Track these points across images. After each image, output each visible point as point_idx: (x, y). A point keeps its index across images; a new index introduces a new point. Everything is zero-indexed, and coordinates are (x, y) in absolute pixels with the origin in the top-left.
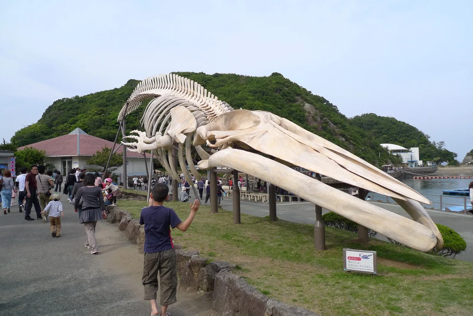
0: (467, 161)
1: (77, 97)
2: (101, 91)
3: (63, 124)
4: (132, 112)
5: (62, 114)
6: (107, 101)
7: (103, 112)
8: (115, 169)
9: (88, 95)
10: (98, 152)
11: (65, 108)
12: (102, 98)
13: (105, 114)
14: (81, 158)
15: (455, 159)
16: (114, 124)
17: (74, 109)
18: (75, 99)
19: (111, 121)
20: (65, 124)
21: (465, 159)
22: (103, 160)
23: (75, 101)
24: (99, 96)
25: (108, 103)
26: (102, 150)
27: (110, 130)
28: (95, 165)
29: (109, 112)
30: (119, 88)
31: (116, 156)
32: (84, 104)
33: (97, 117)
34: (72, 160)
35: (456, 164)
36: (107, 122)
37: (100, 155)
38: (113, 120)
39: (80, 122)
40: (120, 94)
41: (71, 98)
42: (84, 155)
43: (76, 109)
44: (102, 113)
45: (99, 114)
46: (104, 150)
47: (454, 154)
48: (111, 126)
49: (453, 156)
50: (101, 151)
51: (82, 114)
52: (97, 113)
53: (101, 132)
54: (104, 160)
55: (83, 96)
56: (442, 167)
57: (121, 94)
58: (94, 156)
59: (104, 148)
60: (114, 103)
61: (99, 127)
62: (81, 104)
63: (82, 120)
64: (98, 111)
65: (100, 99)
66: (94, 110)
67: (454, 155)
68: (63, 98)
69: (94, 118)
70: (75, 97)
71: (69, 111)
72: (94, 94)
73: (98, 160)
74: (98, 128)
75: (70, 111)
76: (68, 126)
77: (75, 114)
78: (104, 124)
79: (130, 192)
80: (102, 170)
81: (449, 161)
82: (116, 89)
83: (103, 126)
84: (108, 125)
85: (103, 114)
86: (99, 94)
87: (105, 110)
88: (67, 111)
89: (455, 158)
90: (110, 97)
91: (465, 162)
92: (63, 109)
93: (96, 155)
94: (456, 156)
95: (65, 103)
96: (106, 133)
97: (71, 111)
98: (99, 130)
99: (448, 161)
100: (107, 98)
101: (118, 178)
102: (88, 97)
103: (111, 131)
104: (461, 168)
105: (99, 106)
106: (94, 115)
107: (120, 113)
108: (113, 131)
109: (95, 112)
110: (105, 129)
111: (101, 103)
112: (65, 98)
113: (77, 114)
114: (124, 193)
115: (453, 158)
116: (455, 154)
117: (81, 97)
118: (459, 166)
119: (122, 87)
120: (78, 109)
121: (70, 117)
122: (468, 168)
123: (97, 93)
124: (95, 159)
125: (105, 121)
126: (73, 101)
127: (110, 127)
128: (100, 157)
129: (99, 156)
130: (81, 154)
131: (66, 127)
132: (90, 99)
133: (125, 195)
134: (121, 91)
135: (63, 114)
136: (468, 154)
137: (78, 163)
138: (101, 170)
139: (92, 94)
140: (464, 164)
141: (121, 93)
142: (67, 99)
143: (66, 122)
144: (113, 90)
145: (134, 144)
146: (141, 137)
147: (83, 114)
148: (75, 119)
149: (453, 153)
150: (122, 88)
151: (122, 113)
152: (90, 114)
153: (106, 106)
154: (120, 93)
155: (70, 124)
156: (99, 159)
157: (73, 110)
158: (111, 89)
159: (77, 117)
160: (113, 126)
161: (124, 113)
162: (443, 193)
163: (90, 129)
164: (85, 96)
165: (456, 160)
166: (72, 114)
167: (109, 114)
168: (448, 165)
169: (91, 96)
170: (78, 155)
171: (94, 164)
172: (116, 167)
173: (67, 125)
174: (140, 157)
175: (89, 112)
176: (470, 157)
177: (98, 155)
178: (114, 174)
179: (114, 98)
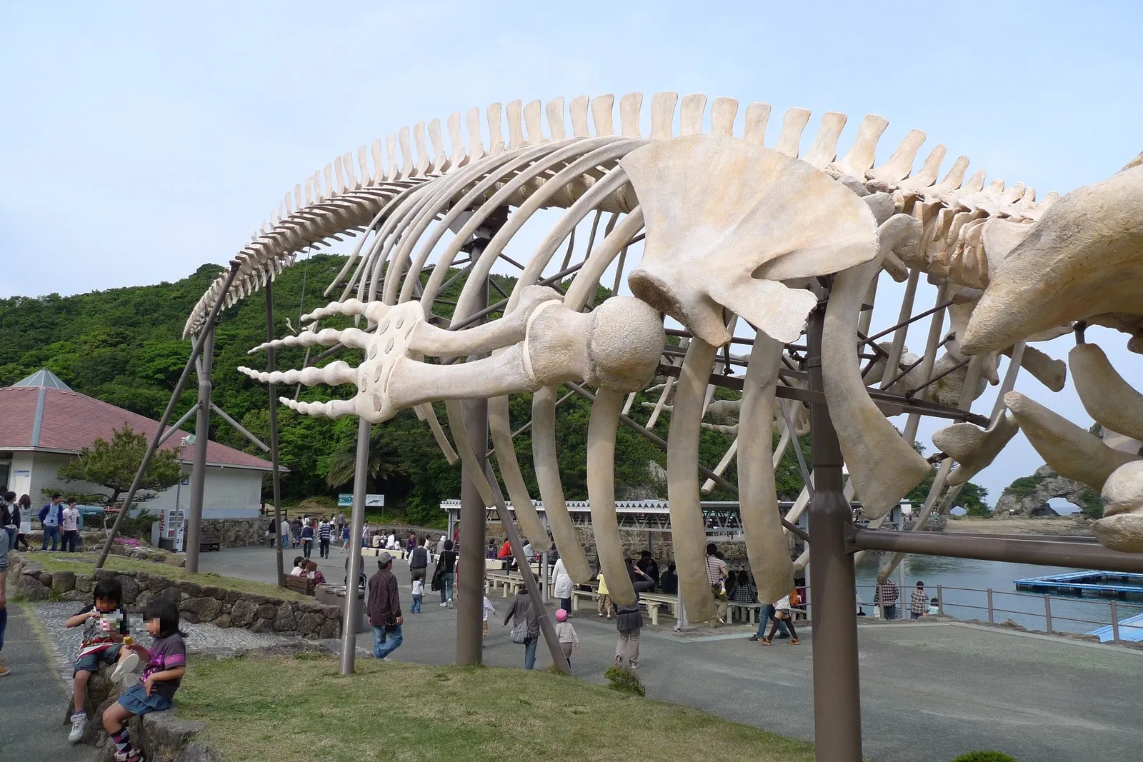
0: (1004, 508)
1: (54, 298)
2: (124, 288)
3: (5, 364)
4: (246, 296)
5: (4, 338)
6: (136, 314)
7: (124, 339)
8: (148, 497)
9: (87, 294)
10: (99, 443)
11: (16, 323)
12: (125, 303)
13: (129, 345)
14: (42, 458)
15: (981, 501)
16: (150, 373)
17: (40, 327)
18: (48, 302)
19: (144, 365)
20: (10, 366)
21: (1000, 501)
22: (112, 469)
23: (46, 307)
24: (115, 299)
25: (139, 318)
26: (114, 437)
27: (138, 387)
28: (85, 481)
29: (142, 340)
30: (172, 281)
31: (155, 456)
32: (73, 317)
33: (107, 351)
34: (11, 463)
35: (983, 512)
36: (134, 366)
37: (104, 450)
38: (148, 362)
39: (56, 360)
40: (175, 298)
41: (36, 298)
42: (54, 447)
43: (47, 327)
44: (121, 343)
45: (111, 345)
46: (119, 437)
47: (980, 489)
48: (143, 377)
49: (977, 494)
50: (109, 438)
51: (61, 342)
52: (105, 341)
53: (113, 393)
54: (116, 468)
55: (72, 297)
56: (955, 519)
57: (180, 297)
58: (85, 453)
59: (121, 432)
60: (157, 318)
61: (108, 378)
62: (64, 315)
63: (60, 357)
64: (108, 335)
65: (119, 306)
66: (99, 331)
67: (979, 492)
68: (12, 297)
69: (95, 354)
70: (48, 297)
71: (25, 331)
72: (104, 293)
73: (97, 467)
74: (103, 381)
75: (29, 332)
76: (17, 372)
77: (42, 341)
78: (122, 371)
79: (213, 586)
80: (106, 499)
81: (970, 505)
82: (165, 285)
83: (120, 378)
84: (133, 373)
85: (122, 346)
86: (115, 295)
87: (128, 335)
88: (22, 331)
89: (983, 498)
90: (148, 303)
91: (1002, 509)
92: (9, 325)
93: (92, 449)
94: (985, 494)
95: (16, 310)
96: (127, 396)
97: (32, 333)
98: (106, 386)
99: (966, 504)
100: (140, 304)
101: (156, 525)
102: (87, 298)
103: (140, 391)
104: (996, 522)
105: (114, 325)
106: (97, 347)
107: (196, 308)
108: (145, 391)
109: (104, 337)
110: (125, 384)
111: (120, 317)
112: (20, 297)
113: (47, 341)
114: (185, 590)
115: (978, 499)
116: (982, 490)
117: (66, 299)
118: (992, 517)
119: (182, 280)
120: (52, 329)
121: (28, 348)
122: (1010, 522)
123: (112, 290)
124: (86, 463)
125: (126, 362)
126: (42, 308)
127: (138, 380)
128: (104, 457)
129: (100, 455)
130: (42, 444)
131: (10, 372)
132: (91, 305)
133: (192, 595)
134: (177, 290)
135: (7, 337)
136: (1008, 492)
137: (30, 474)
138: (105, 497)
139: (97, 293)
140: (1000, 513)
141: (179, 294)
142: (25, 298)
143: (12, 360)
144: (157, 287)
145: (335, 370)
146: (393, 326)
147: (66, 341)
148: (44, 352)
149: (977, 486)
150: (182, 283)
151: (206, 307)
152: (85, 343)
153: (134, 325)
154: (174, 294)
155: (23, 365)
156: (99, 464)
157: (37, 328)
158: (151, 284)
159: (45, 350)
160: (147, 377)
161: (213, 304)
162: (1017, 587)
163: (81, 382)
164: (78, 295)
165: (984, 504)
166: (35, 339)
167: (141, 346)
168: (968, 514)
169: (93, 298)
170: (32, 449)
171: (84, 478)
172: (152, 492)
173: (14, 369)
174: (226, 463)
175: (83, 338)
176: (1012, 498)
177: (98, 449)
178: (143, 512)
179: (158, 305)
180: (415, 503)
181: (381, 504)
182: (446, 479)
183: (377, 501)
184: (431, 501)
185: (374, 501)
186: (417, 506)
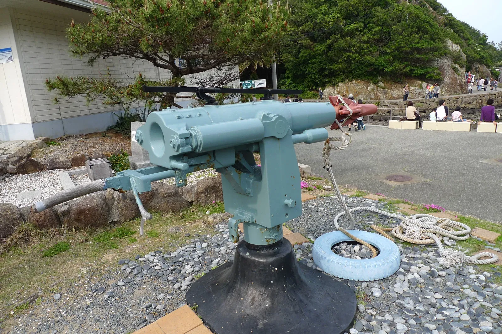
180: (287, 83)
181: (264, 85)
182: (314, 63)
183: (262, 84)
184: (298, 81)
185: (260, 84)
186: (290, 84)
